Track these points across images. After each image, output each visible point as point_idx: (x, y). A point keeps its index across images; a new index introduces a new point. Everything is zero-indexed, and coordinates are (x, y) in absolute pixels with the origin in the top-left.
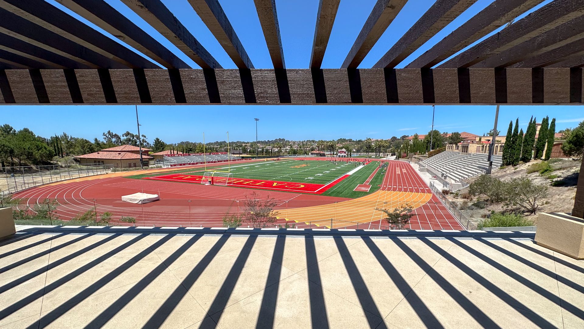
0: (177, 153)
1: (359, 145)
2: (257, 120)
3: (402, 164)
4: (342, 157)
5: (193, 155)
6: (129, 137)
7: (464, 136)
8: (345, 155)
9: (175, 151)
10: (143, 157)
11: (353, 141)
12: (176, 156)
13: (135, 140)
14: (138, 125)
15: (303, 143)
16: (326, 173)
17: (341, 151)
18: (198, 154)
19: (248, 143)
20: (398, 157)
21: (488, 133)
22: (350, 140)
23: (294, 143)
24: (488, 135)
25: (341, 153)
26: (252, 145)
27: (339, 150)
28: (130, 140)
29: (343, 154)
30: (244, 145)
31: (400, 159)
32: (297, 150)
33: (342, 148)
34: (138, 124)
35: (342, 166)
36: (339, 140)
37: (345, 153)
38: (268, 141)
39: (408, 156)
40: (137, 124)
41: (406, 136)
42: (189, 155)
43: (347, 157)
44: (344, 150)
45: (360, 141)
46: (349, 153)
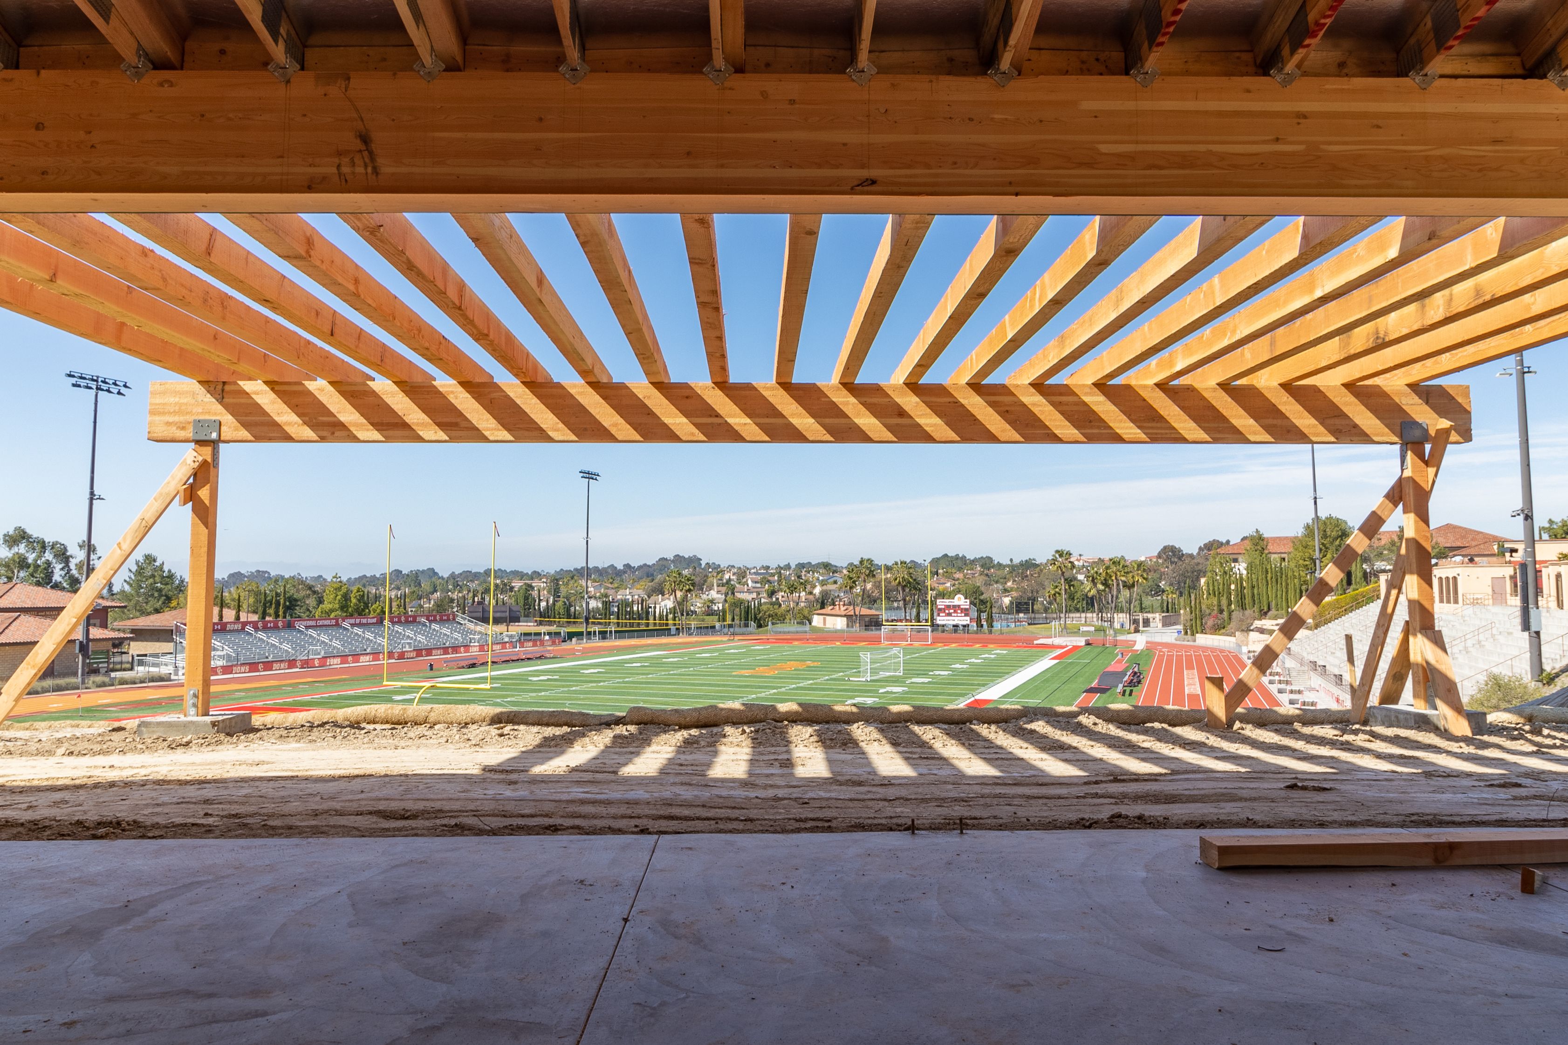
0: (238, 618)
1: (1025, 584)
2: (590, 476)
3: (1208, 657)
4: (956, 631)
5: (307, 627)
6: (22, 548)
7: (1452, 538)
8: (965, 620)
9: (226, 611)
10: (91, 637)
11: (1000, 566)
12: (230, 631)
13: (48, 563)
14: (91, 500)
15: (780, 574)
16: (892, 693)
17: (948, 607)
18: (327, 622)
19: (536, 575)
20: (1192, 629)
21: (1544, 528)
22: (986, 563)
23: (742, 574)
24: (1545, 536)
25: (949, 615)
26: (556, 581)
27: (941, 603)
28: (22, 563)
29: (962, 620)
30: (517, 584)
31: (1197, 635)
32: (760, 604)
33: (951, 595)
34: (92, 493)
35: (958, 666)
36: (935, 562)
37: (966, 615)
38: (627, 566)
39: (1233, 624)
40: (88, 496)
41: (1222, 544)
42: (290, 626)
43: (976, 632)
44: (960, 600)
45: (1029, 565)
46: (984, 616)
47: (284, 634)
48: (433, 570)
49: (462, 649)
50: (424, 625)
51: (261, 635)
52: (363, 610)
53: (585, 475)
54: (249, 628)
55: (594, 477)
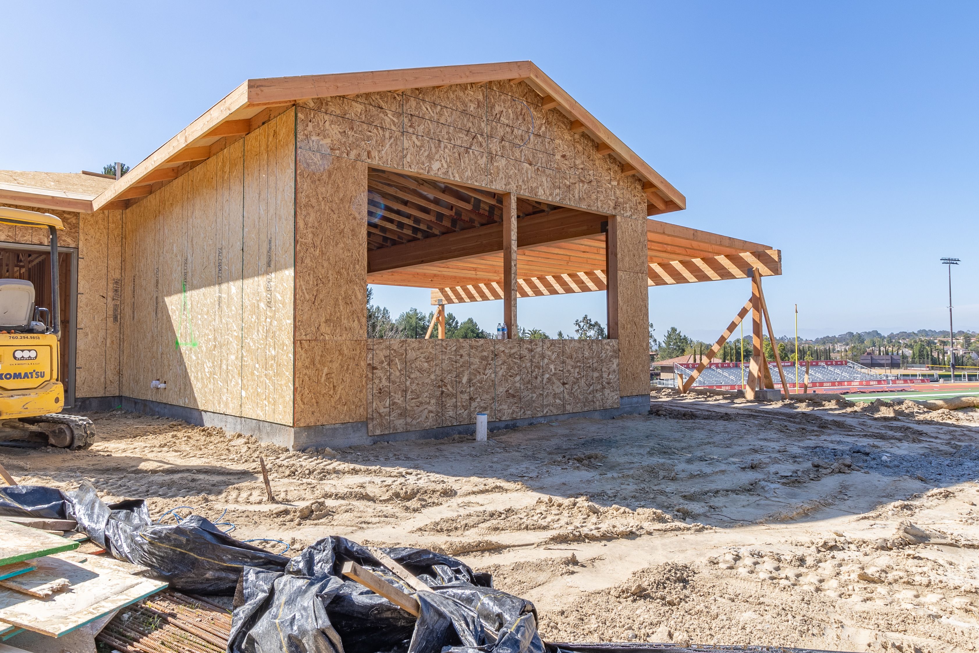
2: (951, 262)
47: (734, 371)
48: (876, 331)
49: (846, 383)
50: (823, 367)
51: (719, 371)
52: (784, 358)
53: (946, 261)
54: (713, 367)
55: (955, 262)
